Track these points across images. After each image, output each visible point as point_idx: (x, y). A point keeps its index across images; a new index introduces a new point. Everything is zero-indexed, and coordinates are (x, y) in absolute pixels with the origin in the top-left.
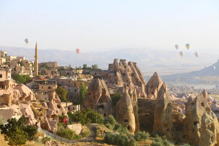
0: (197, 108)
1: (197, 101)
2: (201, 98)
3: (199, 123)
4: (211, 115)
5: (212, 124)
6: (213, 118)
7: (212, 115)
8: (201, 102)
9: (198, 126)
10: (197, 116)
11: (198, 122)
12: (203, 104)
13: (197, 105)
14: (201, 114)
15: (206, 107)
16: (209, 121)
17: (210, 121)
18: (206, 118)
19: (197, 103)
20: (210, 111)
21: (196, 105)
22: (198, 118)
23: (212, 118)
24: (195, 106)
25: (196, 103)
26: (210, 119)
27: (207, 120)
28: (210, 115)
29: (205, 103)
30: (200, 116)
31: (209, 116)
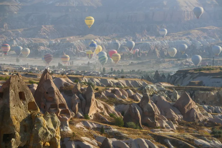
0: (11, 105)
1: (11, 88)
2: (19, 81)
3: (14, 138)
4: (50, 120)
5: (51, 139)
6: (55, 126)
7: (53, 119)
8: (18, 91)
9: (13, 145)
10: (10, 121)
11: (14, 136)
12: (22, 96)
13: (11, 98)
14: (19, 117)
15: (28, 100)
16: (47, 134)
17: (49, 131)
18: (42, 126)
19: (10, 94)
20: (37, 110)
21: (8, 98)
22: (14, 126)
23: (51, 126)
24: (6, 100)
25: (9, 92)
26: (49, 129)
27: (44, 131)
28: (47, 120)
29: (27, 93)
30: (16, 122)
31: (46, 122)
